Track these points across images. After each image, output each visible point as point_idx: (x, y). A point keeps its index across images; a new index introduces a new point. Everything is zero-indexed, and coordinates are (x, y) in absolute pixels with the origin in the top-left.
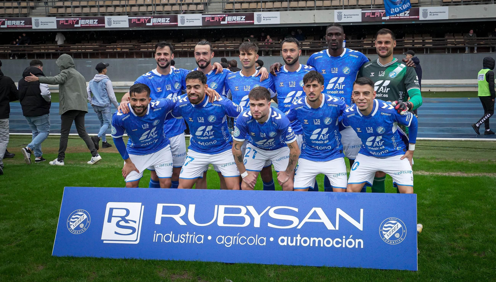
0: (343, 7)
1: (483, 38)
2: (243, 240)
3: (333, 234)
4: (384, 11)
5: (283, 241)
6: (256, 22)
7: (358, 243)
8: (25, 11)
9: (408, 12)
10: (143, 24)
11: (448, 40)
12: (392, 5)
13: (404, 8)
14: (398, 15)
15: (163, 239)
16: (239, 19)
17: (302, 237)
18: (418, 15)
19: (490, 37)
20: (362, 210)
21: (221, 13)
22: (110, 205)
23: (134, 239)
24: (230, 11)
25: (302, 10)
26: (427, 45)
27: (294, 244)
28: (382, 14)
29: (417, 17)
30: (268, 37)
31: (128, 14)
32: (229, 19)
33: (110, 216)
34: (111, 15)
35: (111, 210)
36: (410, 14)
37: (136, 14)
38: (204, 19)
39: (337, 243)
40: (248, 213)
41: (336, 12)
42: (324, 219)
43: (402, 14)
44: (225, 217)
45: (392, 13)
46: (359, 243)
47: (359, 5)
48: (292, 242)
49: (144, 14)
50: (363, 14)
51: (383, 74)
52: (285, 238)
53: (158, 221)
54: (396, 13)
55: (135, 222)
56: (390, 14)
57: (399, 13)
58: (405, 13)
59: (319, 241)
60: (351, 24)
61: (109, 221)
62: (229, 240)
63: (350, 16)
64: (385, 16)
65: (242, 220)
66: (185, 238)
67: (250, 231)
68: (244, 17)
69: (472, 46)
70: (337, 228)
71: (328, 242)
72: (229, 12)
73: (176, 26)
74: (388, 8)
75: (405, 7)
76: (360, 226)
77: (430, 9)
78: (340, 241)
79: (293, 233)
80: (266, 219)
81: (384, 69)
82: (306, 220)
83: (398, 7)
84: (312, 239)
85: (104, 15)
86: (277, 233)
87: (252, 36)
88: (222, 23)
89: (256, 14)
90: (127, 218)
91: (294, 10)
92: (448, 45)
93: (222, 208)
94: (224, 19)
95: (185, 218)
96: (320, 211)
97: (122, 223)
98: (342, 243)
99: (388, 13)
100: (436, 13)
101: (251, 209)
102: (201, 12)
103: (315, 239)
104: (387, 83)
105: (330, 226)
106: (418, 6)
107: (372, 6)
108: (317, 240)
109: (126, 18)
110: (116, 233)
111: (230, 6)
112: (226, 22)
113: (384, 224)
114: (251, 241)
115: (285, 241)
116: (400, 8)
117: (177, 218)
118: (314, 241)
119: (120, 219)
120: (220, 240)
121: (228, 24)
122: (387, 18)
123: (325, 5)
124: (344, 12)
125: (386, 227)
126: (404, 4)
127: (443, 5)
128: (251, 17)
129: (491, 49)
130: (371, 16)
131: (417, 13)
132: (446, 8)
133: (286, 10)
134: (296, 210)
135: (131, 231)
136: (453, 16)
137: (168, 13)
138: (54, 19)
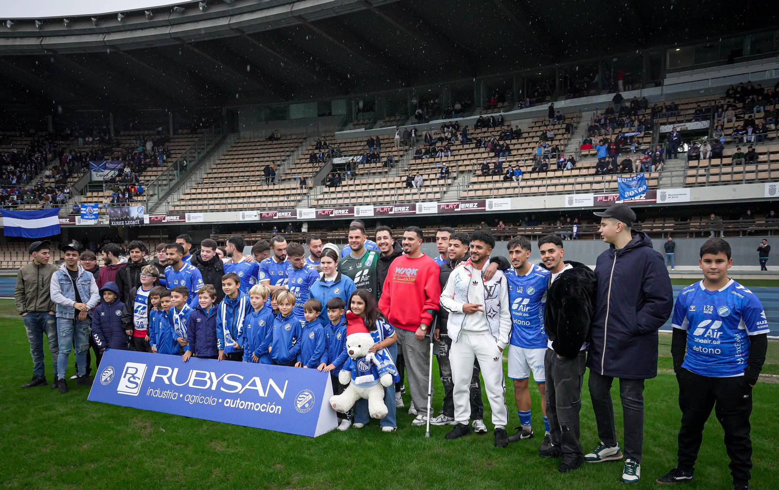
0: (575, 192)
1: (731, 221)
2: (202, 400)
3: (262, 400)
4: (618, 194)
5: (227, 403)
6: (487, 209)
7: (277, 409)
8: (292, 204)
9: (644, 195)
10: (386, 213)
11: (691, 224)
12: (628, 189)
13: (640, 191)
14: (633, 199)
15: (153, 394)
16: (472, 206)
17: (240, 401)
18: (656, 198)
19: (741, 220)
20: (287, 381)
21: (456, 200)
22: (128, 364)
23: (135, 392)
24: (465, 198)
25: (534, 196)
26: (666, 230)
27: (234, 406)
28: (616, 198)
29: (654, 200)
30: (501, 223)
31: (374, 204)
32: (462, 207)
33: (126, 373)
34: (361, 205)
35: (128, 368)
36: (646, 197)
37: (381, 204)
38: (439, 206)
39: (263, 408)
40: (210, 378)
41: (567, 196)
42: (259, 388)
43: (637, 198)
44: (195, 380)
45: (626, 196)
46: (279, 409)
47: (593, 190)
48: (233, 404)
49: (388, 203)
50: (595, 199)
51: (360, 266)
52: (229, 401)
53: (153, 380)
54: (630, 197)
55: (139, 379)
56: (625, 198)
57: (634, 196)
58: (641, 197)
59: (252, 405)
60: (583, 209)
61: (125, 377)
62: (193, 398)
63: (582, 200)
64: (618, 199)
65: (205, 383)
66: (166, 394)
67: (208, 392)
68: (476, 204)
69: (717, 230)
70: (266, 396)
71: (257, 407)
72: (463, 200)
73: (415, 213)
74: (622, 191)
75: (641, 189)
76: (282, 395)
77: (669, 191)
78: (266, 406)
79: (235, 397)
80: (221, 383)
81: (359, 261)
82: (247, 387)
83: (633, 190)
84: (247, 403)
85: (355, 205)
86: (225, 396)
87: (483, 223)
88: (456, 210)
89: (487, 201)
90: (135, 375)
91: (526, 196)
92: (691, 229)
93: (195, 372)
94: (457, 207)
95: (170, 379)
96: (257, 380)
97: (132, 379)
98: (266, 408)
99: (622, 196)
100: (676, 196)
101: (213, 374)
102: (438, 200)
103: (249, 403)
104: (366, 272)
105: (261, 394)
106: (657, 189)
107: (605, 190)
108: (250, 404)
109: (372, 207)
110: (126, 386)
111: (465, 194)
112: (459, 209)
113: (299, 395)
114: (207, 400)
115: (229, 403)
116: (636, 191)
117: (165, 378)
118: (248, 404)
119: (131, 376)
120: (188, 398)
121: (462, 211)
122: (621, 202)
123: (557, 190)
124: (575, 196)
125: (300, 398)
126: (639, 187)
127: (686, 187)
128: (483, 204)
129: (741, 233)
130: (604, 200)
131: (655, 196)
132: (688, 190)
133: (518, 196)
134: (242, 378)
135: (135, 385)
136: (695, 198)
137: (409, 202)
138: (314, 210)
